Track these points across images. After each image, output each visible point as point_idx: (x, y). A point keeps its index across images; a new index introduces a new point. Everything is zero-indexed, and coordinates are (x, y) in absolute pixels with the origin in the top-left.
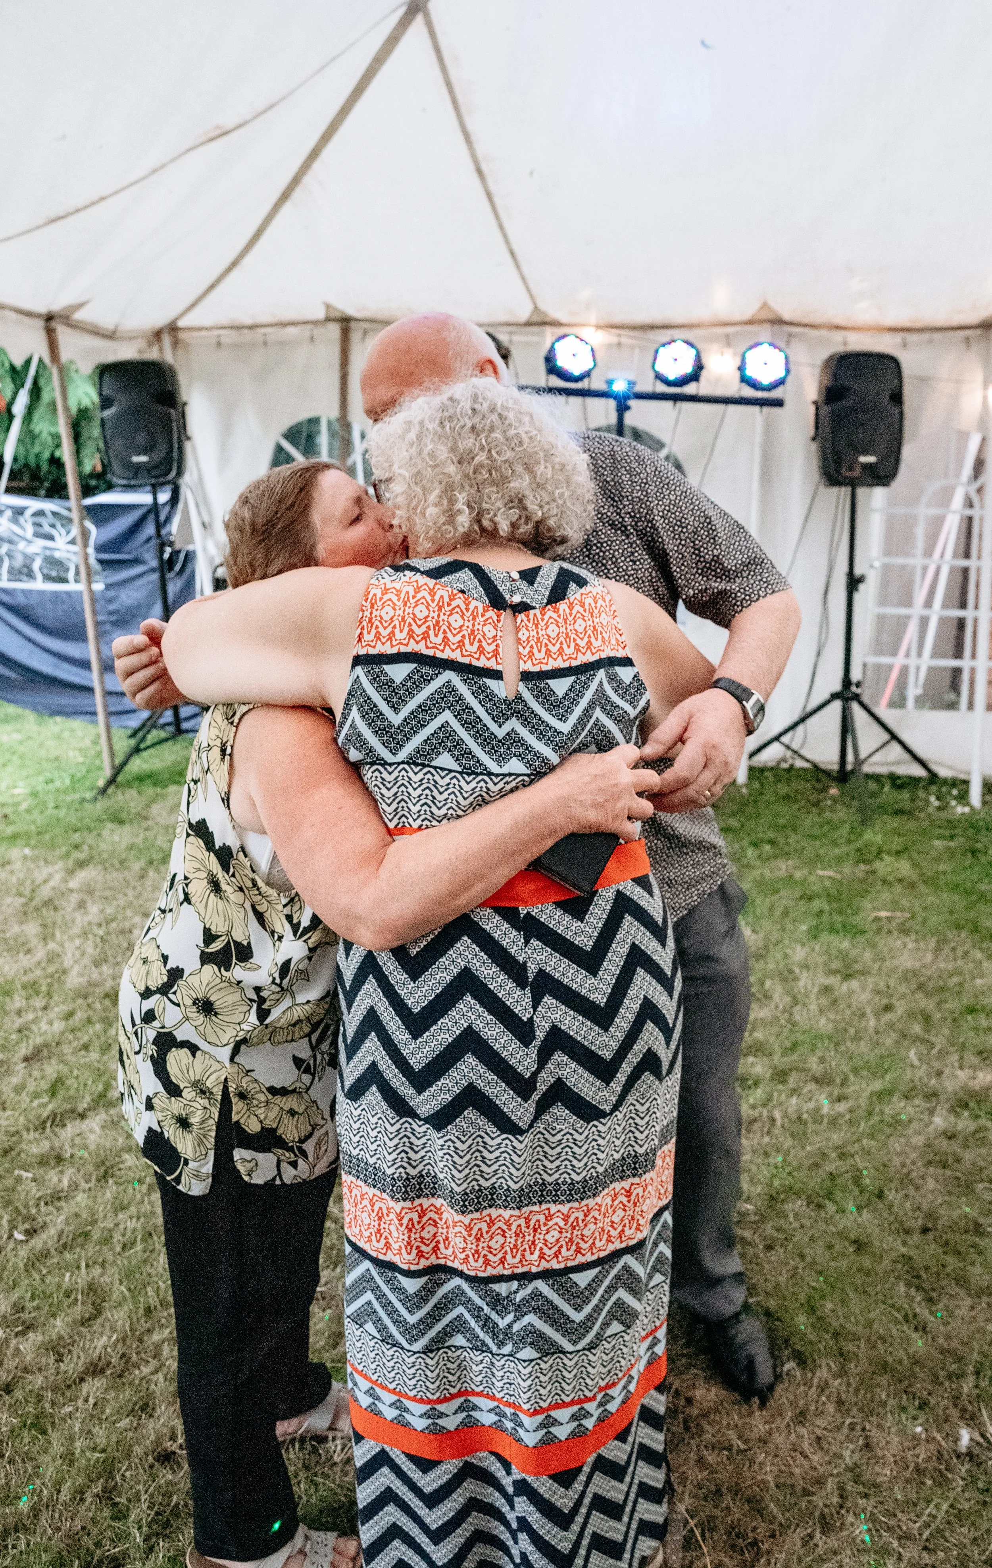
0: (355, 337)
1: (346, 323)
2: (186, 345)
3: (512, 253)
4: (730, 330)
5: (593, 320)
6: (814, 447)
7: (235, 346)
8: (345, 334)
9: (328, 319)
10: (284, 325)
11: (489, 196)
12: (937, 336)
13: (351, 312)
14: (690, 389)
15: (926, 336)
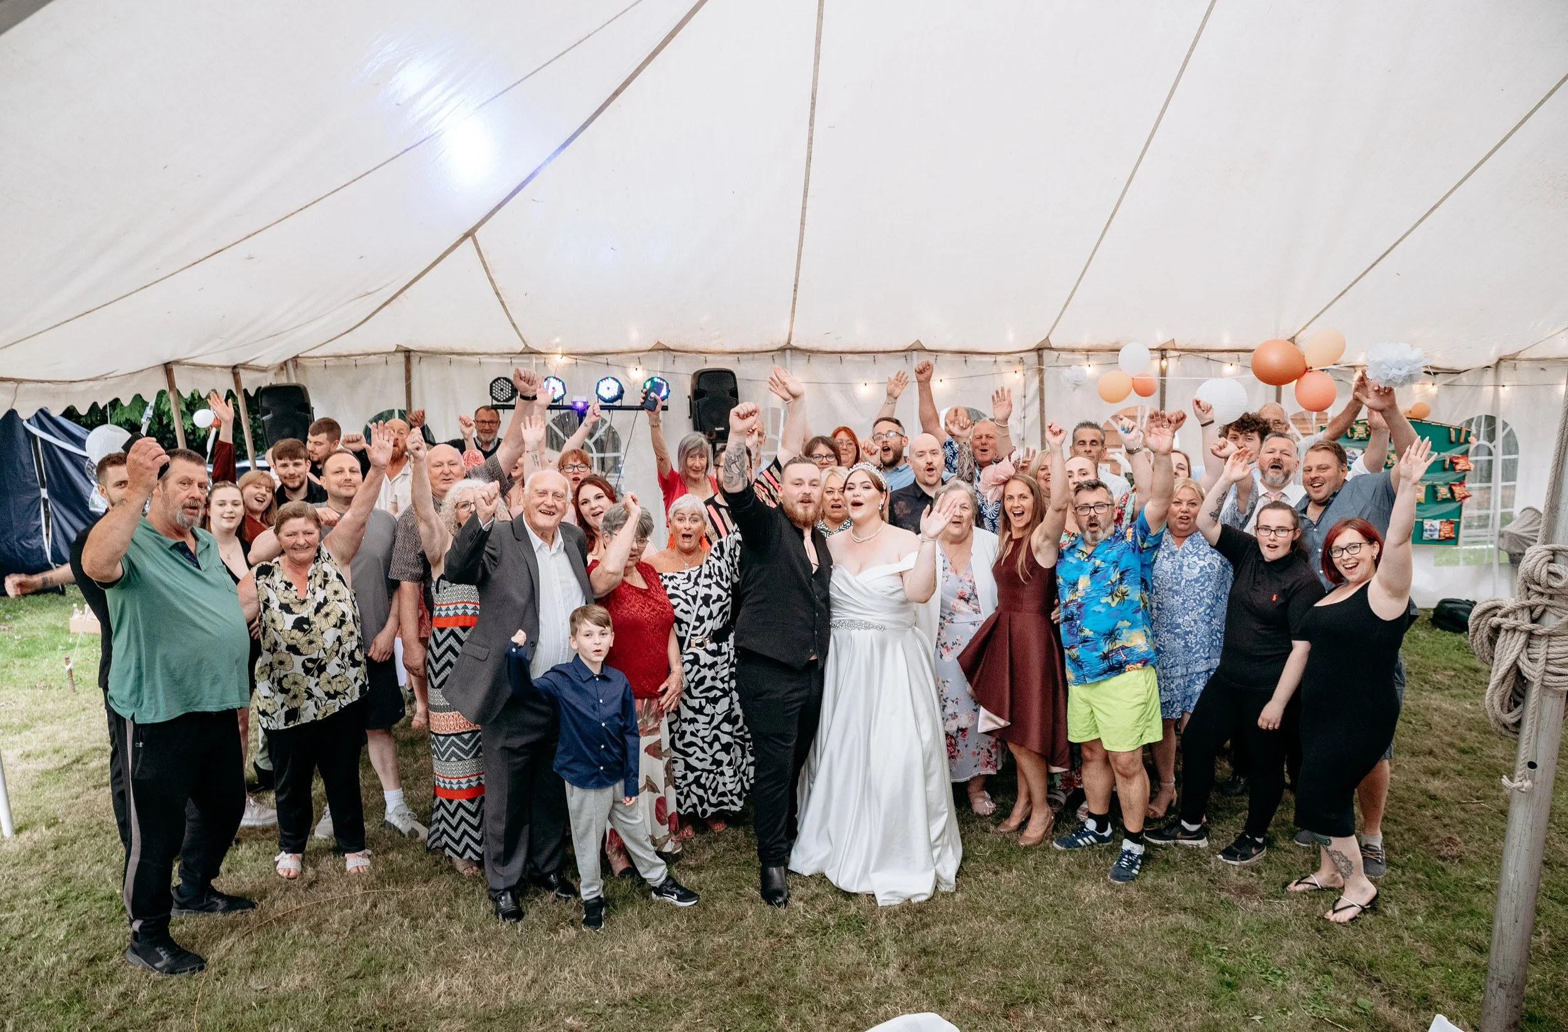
0: (414, 361)
1: (408, 353)
2: (304, 368)
3: (514, 325)
4: (640, 354)
5: (560, 350)
6: (691, 421)
7: (335, 367)
8: (408, 359)
9: (396, 351)
10: (369, 355)
11: (502, 303)
12: (756, 355)
13: (411, 348)
14: (617, 403)
15: (751, 356)
